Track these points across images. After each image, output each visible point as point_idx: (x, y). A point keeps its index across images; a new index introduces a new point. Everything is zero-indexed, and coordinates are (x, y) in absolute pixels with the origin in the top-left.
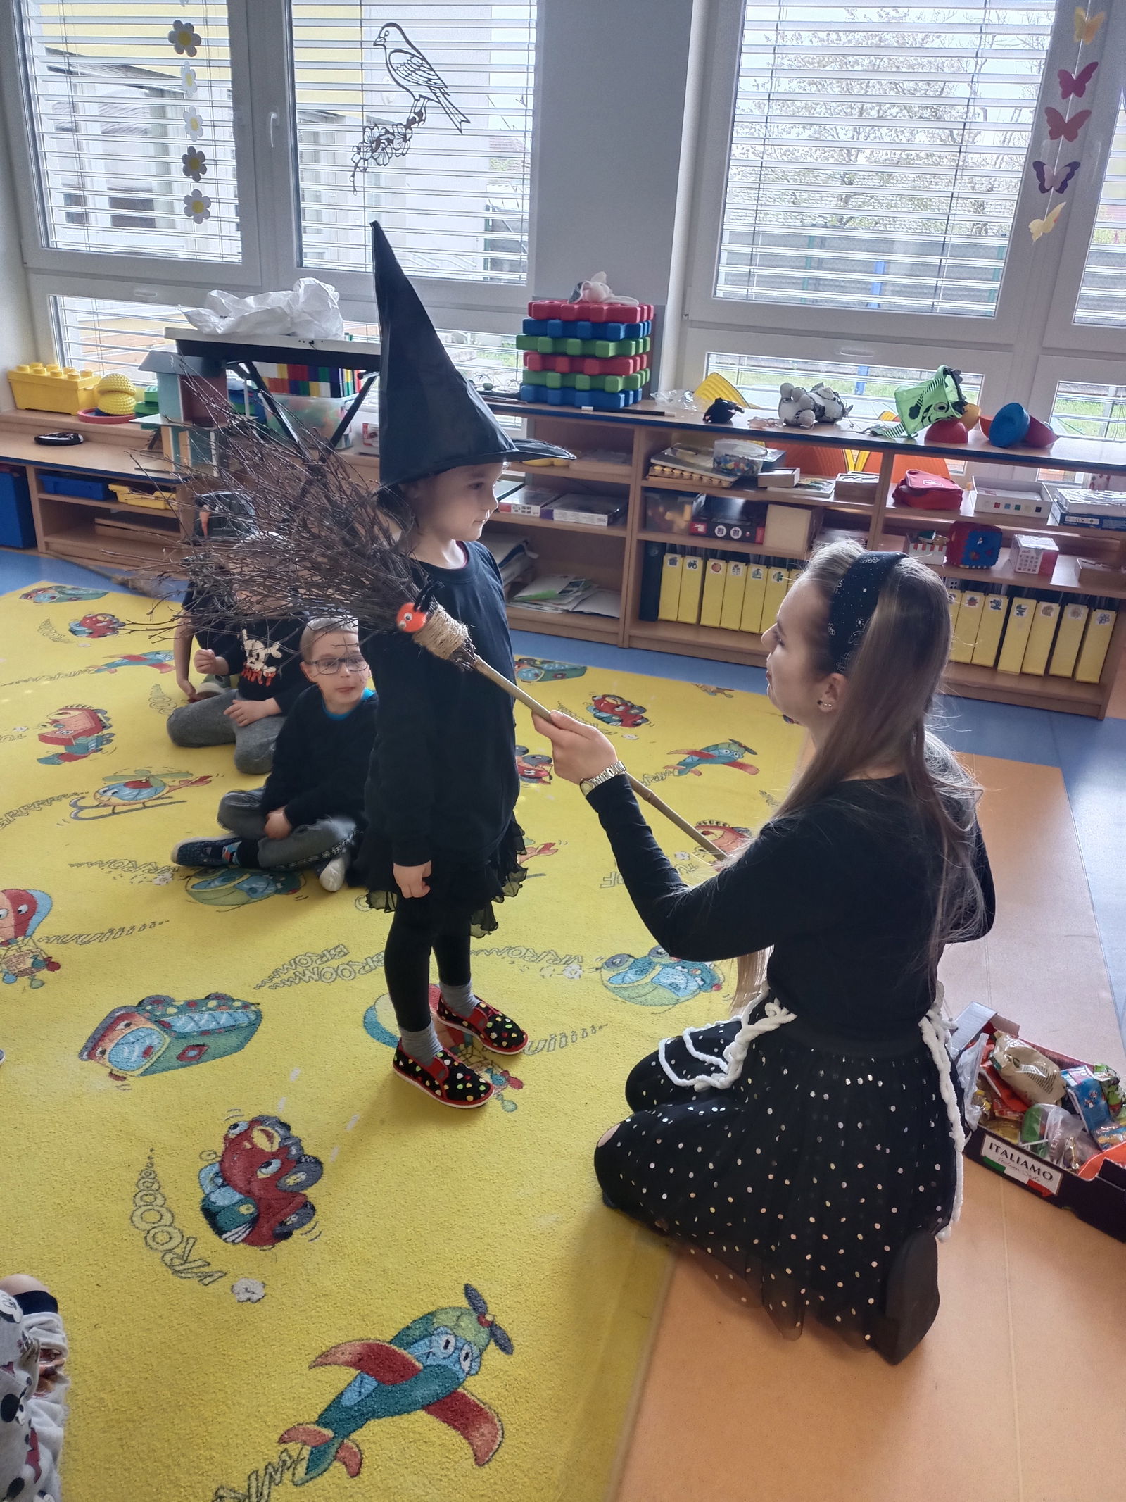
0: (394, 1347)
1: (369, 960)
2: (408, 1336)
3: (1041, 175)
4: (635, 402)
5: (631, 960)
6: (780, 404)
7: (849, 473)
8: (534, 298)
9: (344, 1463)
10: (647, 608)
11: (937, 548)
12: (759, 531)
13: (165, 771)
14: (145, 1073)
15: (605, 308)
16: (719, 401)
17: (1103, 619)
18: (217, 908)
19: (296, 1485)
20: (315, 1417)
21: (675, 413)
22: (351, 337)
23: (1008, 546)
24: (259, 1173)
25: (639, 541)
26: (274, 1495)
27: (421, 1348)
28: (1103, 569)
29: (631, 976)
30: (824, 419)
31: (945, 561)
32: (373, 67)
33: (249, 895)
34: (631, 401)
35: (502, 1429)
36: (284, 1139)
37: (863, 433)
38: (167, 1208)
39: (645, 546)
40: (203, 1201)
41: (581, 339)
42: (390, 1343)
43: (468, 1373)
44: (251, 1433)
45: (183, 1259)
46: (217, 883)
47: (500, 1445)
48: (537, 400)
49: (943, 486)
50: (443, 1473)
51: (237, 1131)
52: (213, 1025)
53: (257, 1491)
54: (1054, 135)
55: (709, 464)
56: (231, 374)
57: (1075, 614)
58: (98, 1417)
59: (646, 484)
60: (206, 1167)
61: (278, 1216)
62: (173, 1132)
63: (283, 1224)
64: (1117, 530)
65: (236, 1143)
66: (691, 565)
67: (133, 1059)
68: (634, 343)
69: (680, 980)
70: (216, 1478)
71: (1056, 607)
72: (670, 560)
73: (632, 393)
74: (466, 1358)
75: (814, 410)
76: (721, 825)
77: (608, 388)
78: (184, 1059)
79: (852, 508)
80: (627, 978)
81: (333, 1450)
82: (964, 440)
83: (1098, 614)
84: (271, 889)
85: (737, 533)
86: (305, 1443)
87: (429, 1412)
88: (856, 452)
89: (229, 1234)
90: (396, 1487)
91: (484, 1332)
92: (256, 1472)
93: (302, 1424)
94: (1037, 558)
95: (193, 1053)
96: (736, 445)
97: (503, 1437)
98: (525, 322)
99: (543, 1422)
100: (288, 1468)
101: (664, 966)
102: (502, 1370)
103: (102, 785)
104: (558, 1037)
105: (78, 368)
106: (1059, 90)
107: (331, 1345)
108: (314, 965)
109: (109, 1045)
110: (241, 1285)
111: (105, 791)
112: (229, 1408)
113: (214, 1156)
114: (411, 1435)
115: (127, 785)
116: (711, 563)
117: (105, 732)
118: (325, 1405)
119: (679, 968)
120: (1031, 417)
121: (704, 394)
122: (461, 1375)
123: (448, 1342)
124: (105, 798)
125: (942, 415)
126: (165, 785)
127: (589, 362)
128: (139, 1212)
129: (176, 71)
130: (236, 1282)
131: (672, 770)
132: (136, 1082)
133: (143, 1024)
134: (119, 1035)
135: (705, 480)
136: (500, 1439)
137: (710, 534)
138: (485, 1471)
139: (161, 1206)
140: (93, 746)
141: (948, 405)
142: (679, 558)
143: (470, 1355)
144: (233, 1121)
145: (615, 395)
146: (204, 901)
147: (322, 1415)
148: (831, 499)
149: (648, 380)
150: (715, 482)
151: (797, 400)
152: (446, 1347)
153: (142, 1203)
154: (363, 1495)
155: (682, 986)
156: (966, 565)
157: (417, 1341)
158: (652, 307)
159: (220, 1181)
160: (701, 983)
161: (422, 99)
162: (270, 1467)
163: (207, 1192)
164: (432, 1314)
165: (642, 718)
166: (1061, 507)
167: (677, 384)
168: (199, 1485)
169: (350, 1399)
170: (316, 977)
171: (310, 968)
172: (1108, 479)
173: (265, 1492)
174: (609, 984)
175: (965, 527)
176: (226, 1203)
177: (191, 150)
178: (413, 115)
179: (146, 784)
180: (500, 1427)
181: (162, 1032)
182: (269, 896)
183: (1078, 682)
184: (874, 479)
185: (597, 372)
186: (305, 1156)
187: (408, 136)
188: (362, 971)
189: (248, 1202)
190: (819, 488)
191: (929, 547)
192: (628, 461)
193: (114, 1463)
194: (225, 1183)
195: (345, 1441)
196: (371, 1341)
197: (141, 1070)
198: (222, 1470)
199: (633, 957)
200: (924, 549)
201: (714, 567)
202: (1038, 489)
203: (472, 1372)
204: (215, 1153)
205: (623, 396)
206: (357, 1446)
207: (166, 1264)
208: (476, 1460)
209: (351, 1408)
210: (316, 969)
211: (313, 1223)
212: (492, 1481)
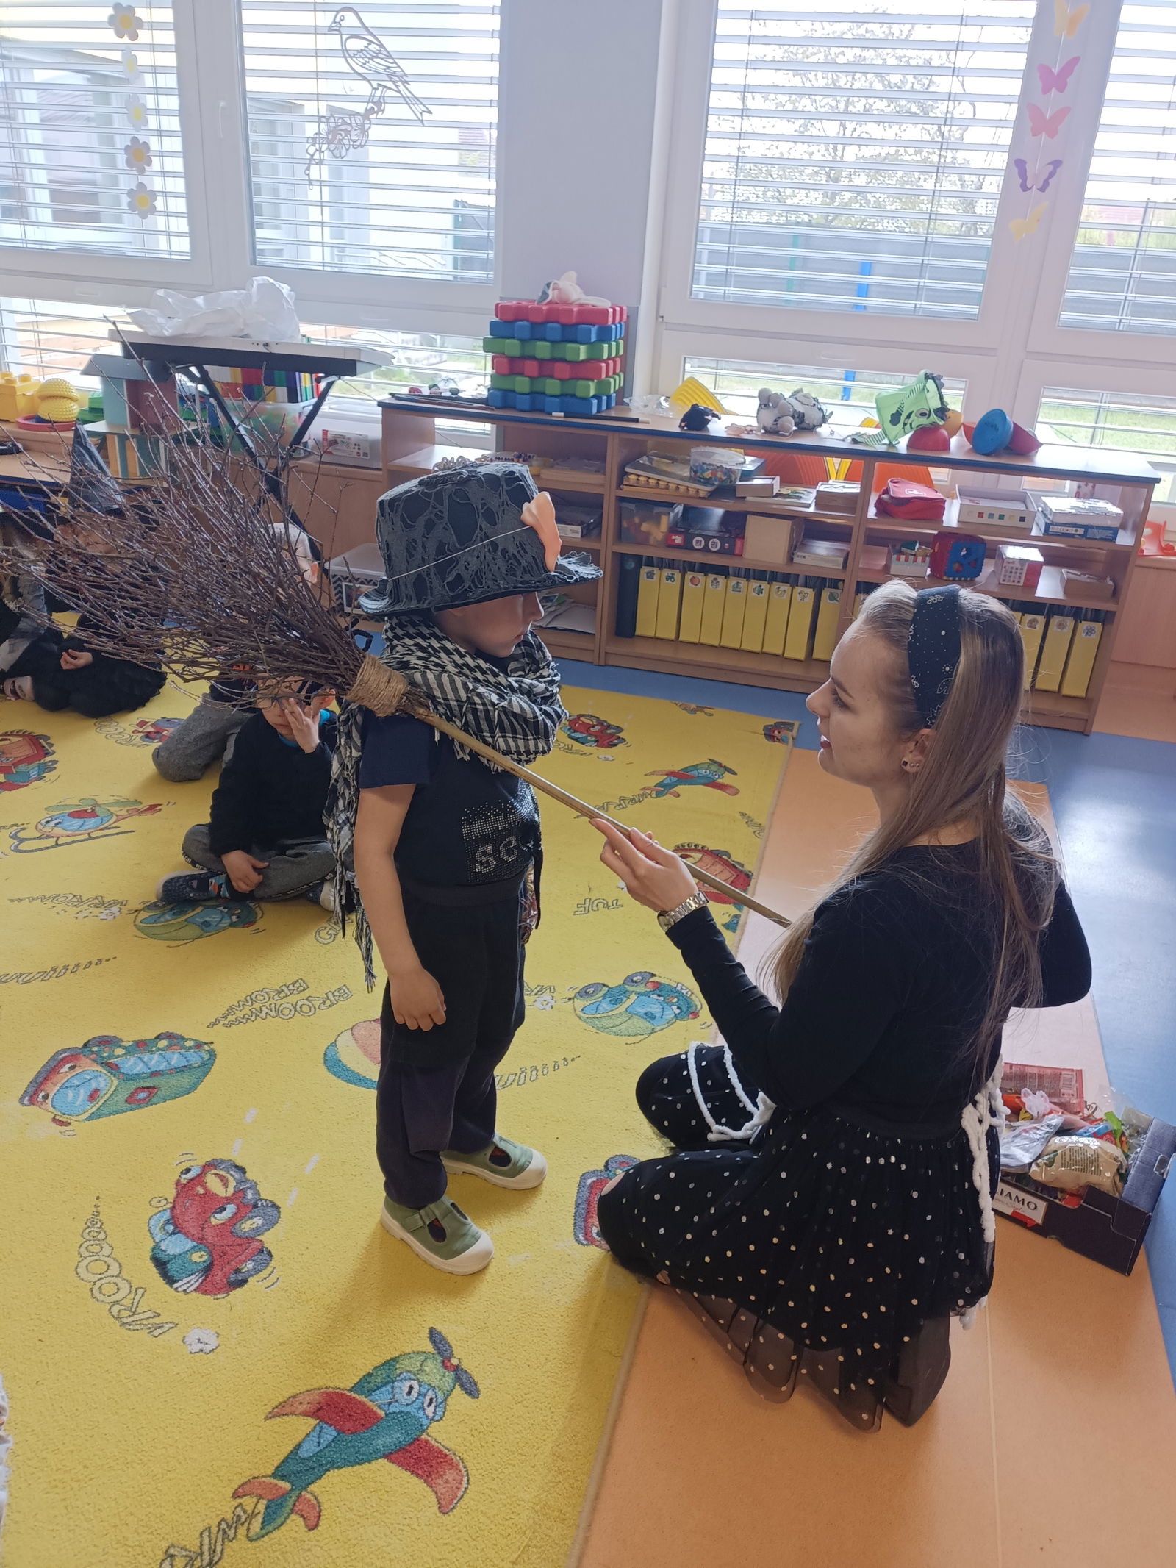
0: (355, 1395)
1: (330, 995)
2: (369, 1383)
3: (1023, 174)
4: (608, 407)
5: (605, 989)
6: (758, 410)
7: (830, 482)
8: (502, 299)
9: (302, 1516)
10: (624, 623)
11: (920, 559)
12: (738, 543)
13: (112, 799)
14: (90, 1118)
15: (575, 309)
16: (695, 407)
17: (1089, 632)
18: (168, 943)
19: (251, 1541)
20: (271, 1470)
21: (650, 420)
22: (309, 340)
23: (994, 558)
24: (212, 1219)
25: (614, 553)
26: (227, 1551)
27: (382, 1396)
28: (1088, 581)
29: (605, 1005)
30: (804, 425)
31: (929, 572)
32: (329, 53)
33: (203, 930)
34: (604, 407)
35: (468, 1475)
36: (239, 1183)
37: (843, 440)
38: (114, 1259)
39: (622, 558)
40: (153, 1249)
41: (553, 342)
42: (350, 1390)
43: (432, 1419)
44: (204, 1488)
45: (130, 1310)
46: (168, 917)
47: (465, 1492)
48: (504, 407)
49: (925, 495)
50: (406, 1522)
51: (189, 1176)
52: (163, 1066)
53: (210, 1549)
54: (1036, 133)
55: (687, 473)
56: (181, 378)
57: (1061, 626)
58: (40, 1478)
59: (620, 494)
60: (156, 1214)
61: (232, 1263)
62: (121, 1179)
63: (238, 1271)
64: (1102, 539)
65: (189, 1188)
66: (668, 578)
67: (78, 1103)
68: (606, 346)
69: (656, 1009)
70: (166, 1537)
71: (1041, 620)
72: (647, 573)
73: (604, 398)
74: (430, 1404)
75: (793, 417)
76: (700, 848)
77: (579, 394)
78: (133, 1102)
79: (834, 518)
80: (600, 1008)
81: (290, 1503)
82: (946, 447)
83: (1084, 625)
84: (226, 922)
85: (715, 545)
86: (260, 1497)
87: (391, 1461)
88: (837, 461)
89: (180, 1283)
90: (356, 1539)
91: (450, 1376)
92: (209, 1529)
93: (257, 1478)
94: (1022, 569)
95: (142, 1095)
96: (714, 453)
97: (468, 1484)
98: (492, 324)
99: (510, 1467)
100: (242, 1524)
101: (639, 994)
102: (467, 1415)
103: (44, 816)
104: (529, 1071)
105: (16, 371)
106: (1040, 85)
107: (288, 1395)
108: (272, 1001)
109: (52, 1090)
110: (192, 1336)
111: (48, 822)
112: (180, 1463)
113: (165, 1202)
114: (372, 1484)
115: (72, 815)
116: (689, 576)
117: (48, 759)
118: (281, 1457)
119: (655, 996)
120: (1014, 424)
121: (680, 399)
122: (425, 1422)
123: (411, 1388)
124: (47, 829)
125: (924, 421)
126: (112, 814)
127: (558, 366)
128: (85, 1262)
129: (116, 56)
130: (188, 1332)
131: (649, 792)
132: (80, 1126)
133: (89, 1068)
134: (63, 1078)
135: (682, 489)
136: (465, 1486)
137: (687, 546)
138: (447, 1519)
139: (109, 1256)
140: (34, 773)
141: (930, 412)
142: (656, 570)
143: (434, 1400)
144: (184, 1166)
145: (586, 400)
146: (154, 936)
147: (278, 1467)
148: (812, 509)
149: (622, 385)
150: (692, 492)
151: (775, 407)
152: (409, 1393)
153: (88, 1254)
154: (321, 1547)
155: (658, 1015)
156: (949, 577)
157: (378, 1388)
158: (625, 308)
159: (171, 1228)
160: (678, 1011)
161: (380, 88)
162: (223, 1523)
163: (157, 1240)
164: (394, 1359)
165: (619, 738)
166: (1046, 516)
167: (653, 390)
168: (148, 1544)
169: (308, 1450)
170: (273, 1013)
171: (267, 1005)
172: (1094, 487)
173: (219, 1549)
174: (582, 1015)
175: (948, 536)
176: (178, 1251)
177: (135, 139)
178: (371, 105)
179: (92, 814)
180: (465, 1474)
181: (109, 1074)
182: (224, 929)
183: (1064, 696)
184: (854, 488)
185: (567, 376)
186: (261, 1200)
187: (367, 127)
188: (322, 1007)
189: (200, 1250)
190: (800, 498)
191: (911, 558)
192: (601, 470)
193: (57, 1524)
194: (176, 1231)
195: (303, 1493)
196: (331, 1390)
197: (87, 1115)
198: (173, 1528)
199: (607, 986)
200: (907, 560)
201: (692, 580)
202: (1022, 499)
203: (437, 1418)
204: (166, 1199)
205: (595, 401)
206: (316, 1498)
207: (113, 1316)
208: (439, 1508)
209: (309, 1459)
210: (273, 1005)
211: (269, 1269)
212: (457, 1529)
